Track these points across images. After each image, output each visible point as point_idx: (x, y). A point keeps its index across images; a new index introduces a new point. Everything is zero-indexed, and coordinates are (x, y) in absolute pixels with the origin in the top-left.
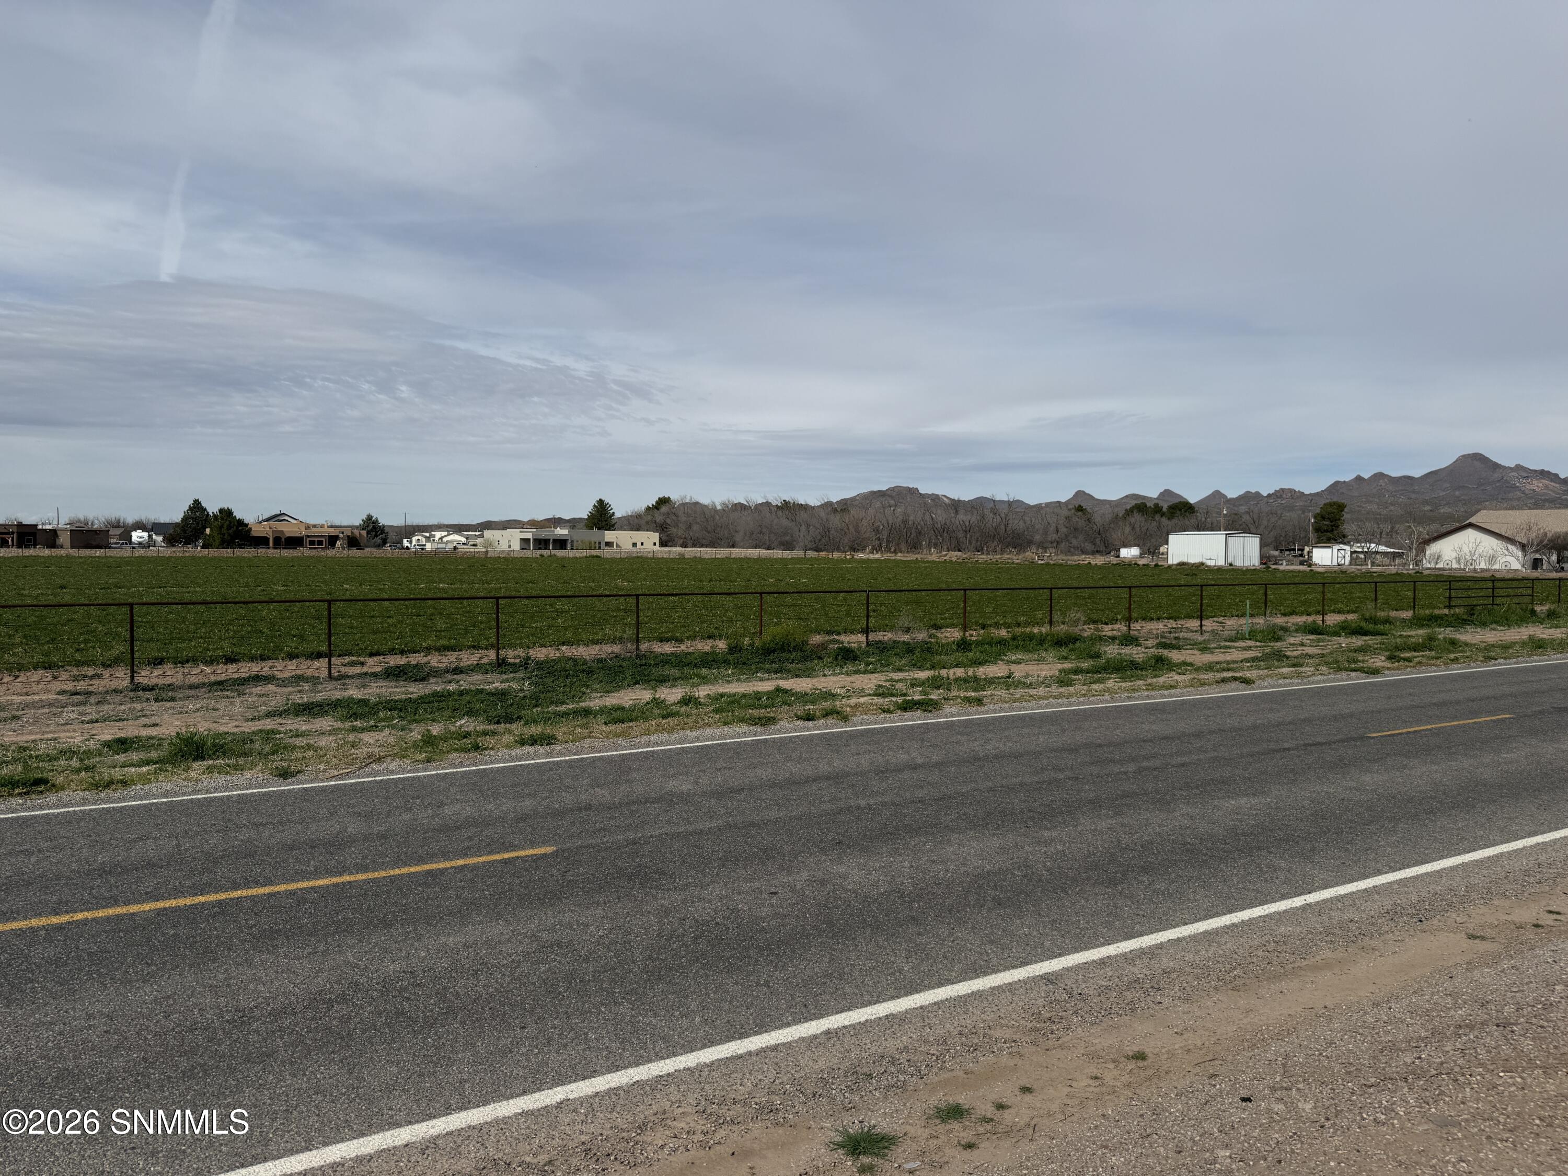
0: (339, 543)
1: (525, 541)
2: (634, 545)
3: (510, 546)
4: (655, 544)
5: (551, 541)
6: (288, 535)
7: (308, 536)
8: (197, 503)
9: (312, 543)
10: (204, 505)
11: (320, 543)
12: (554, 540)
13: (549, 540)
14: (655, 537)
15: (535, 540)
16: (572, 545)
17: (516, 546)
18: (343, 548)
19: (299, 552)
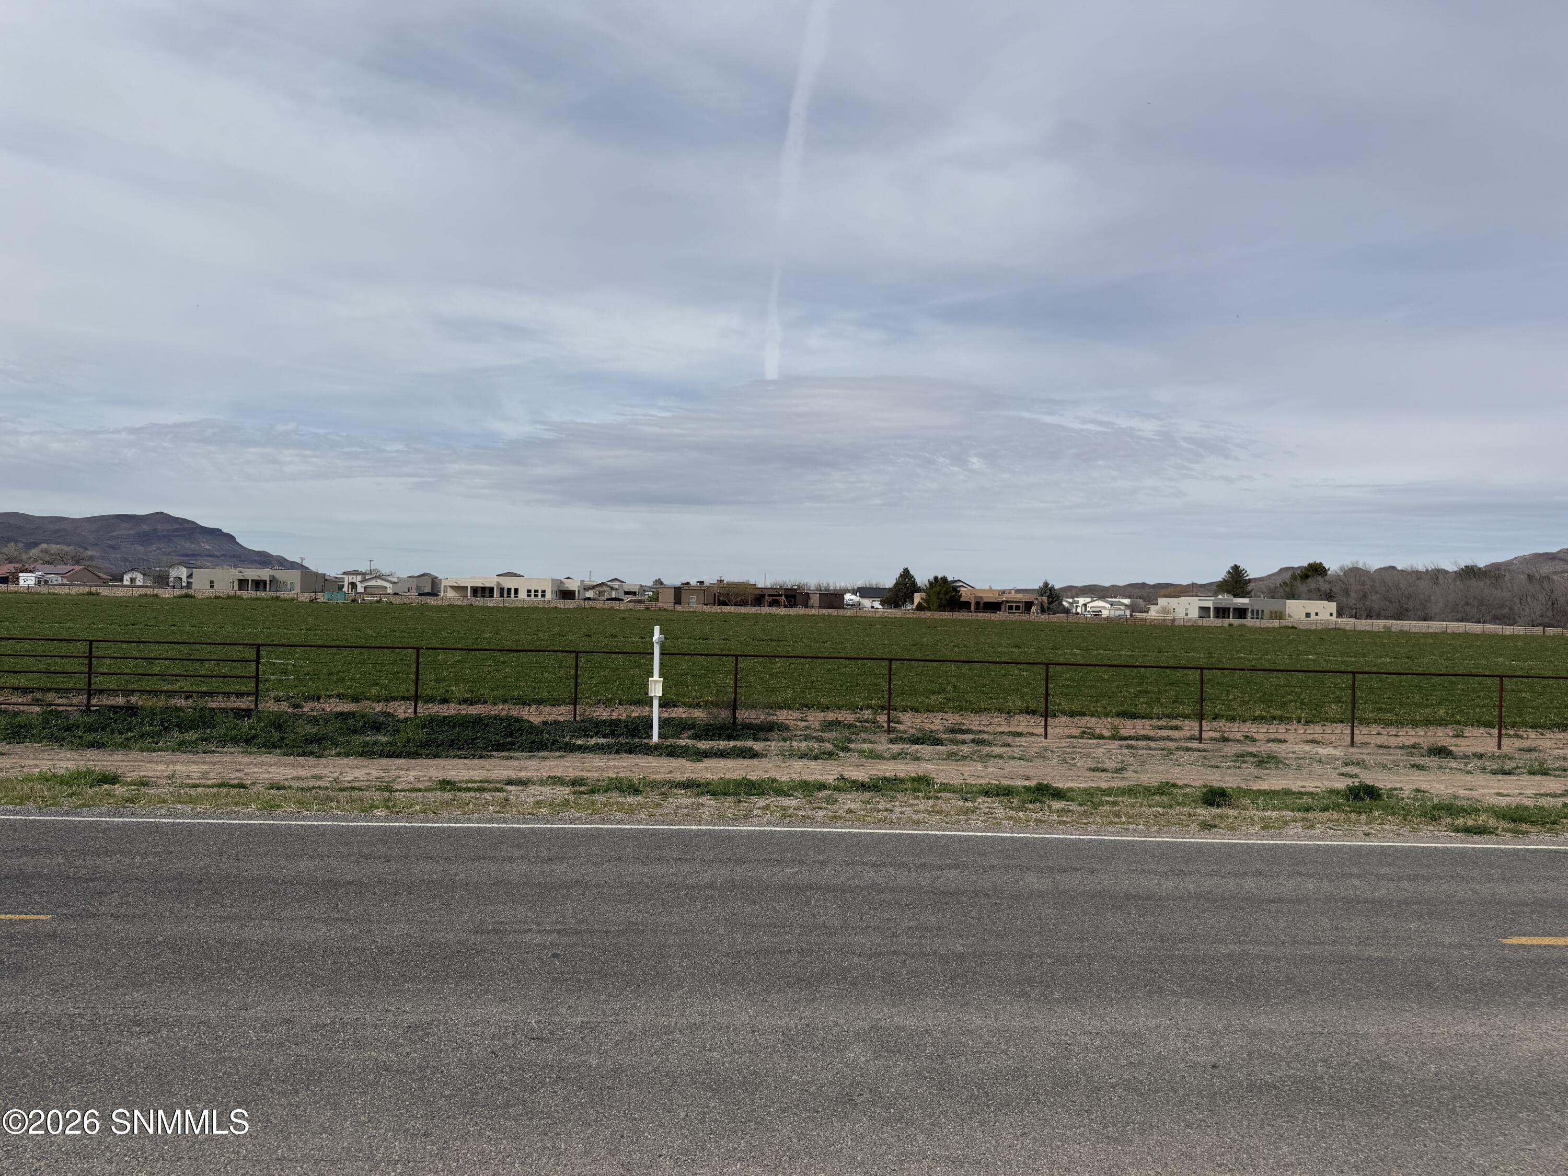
0: (1034, 608)
1: (1204, 610)
2: (1308, 615)
3: (1187, 614)
4: (1331, 615)
5: (1231, 610)
6: (986, 600)
7: (1007, 602)
8: (906, 571)
9: (1011, 608)
10: (912, 572)
11: (1018, 608)
12: (1234, 609)
13: (1229, 609)
14: (1332, 607)
15: (1215, 608)
16: (1252, 614)
17: (1194, 614)
18: (1038, 613)
19: (1001, 615)
